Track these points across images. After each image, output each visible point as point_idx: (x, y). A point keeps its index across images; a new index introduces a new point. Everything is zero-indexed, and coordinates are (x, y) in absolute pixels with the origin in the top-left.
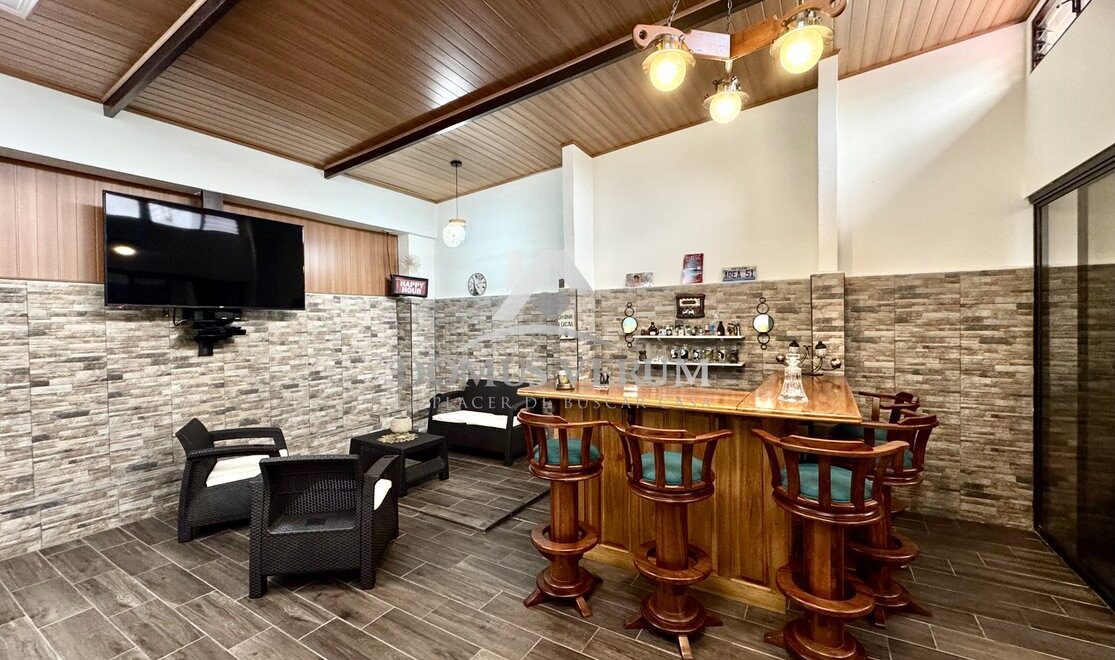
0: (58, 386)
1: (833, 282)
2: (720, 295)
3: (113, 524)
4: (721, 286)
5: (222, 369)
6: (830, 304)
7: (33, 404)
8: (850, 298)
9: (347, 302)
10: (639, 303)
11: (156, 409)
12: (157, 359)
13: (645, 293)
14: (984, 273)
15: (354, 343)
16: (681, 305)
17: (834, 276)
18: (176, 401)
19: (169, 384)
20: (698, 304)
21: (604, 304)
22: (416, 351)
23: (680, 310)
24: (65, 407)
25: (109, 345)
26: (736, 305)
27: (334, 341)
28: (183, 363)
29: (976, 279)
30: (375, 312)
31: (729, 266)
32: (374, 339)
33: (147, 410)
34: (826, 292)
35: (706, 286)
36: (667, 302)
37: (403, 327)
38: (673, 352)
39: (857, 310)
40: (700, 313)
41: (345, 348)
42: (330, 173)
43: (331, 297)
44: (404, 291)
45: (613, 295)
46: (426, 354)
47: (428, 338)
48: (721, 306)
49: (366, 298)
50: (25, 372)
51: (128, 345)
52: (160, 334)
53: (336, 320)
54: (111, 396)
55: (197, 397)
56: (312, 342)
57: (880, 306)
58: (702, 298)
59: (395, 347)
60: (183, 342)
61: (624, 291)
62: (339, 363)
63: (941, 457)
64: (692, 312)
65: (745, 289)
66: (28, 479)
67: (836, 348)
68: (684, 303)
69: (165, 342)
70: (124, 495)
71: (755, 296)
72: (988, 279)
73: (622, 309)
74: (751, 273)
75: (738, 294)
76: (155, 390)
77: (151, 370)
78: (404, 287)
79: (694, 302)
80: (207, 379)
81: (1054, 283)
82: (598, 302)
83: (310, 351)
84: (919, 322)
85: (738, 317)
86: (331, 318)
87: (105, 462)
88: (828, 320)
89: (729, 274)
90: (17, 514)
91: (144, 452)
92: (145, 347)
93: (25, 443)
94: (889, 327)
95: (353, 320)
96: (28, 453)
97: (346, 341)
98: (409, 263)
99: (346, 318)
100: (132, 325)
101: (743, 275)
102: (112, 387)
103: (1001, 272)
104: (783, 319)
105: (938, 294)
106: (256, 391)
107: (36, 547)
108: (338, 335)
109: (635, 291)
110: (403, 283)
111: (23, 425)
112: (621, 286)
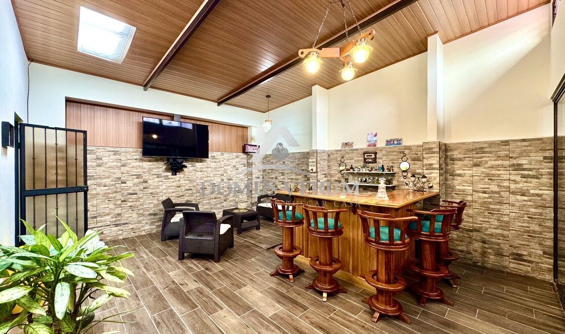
0: (129, 184)
1: (434, 146)
2: (384, 152)
3: (143, 233)
4: (384, 148)
5: (179, 180)
6: (432, 157)
7: (122, 190)
8: (449, 154)
9: (226, 155)
10: (347, 156)
11: (157, 194)
12: (159, 176)
13: (350, 152)
14: (524, 140)
15: (229, 172)
16: (366, 157)
17: (434, 143)
18: (164, 191)
19: (162, 185)
20: (373, 157)
21: (331, 156)
22: (254, 176)
23: (365, 159)
24: (131, 191)
25: (144, 170)
26: (391, 157)
27: (221, 171)
28: (167, 177)
29: (519, 143)
30: (238, 160)
31: (389, 139)
32: (237, 171)
33: (155, 194)
34: (430, 151)
35: (378, 148)
36: (359, 156)
37: (249, 165)
38: (360, 179)
39: (453, 160)
40: (375, 161)
41: (225, 174)
42: (219, 104)
43: (220, 153)
44: (250, 151)
45: (335, 152)
46: (259, 178)
47: (259, 171)
48: (384, 158)
49: (234, 154)
50: (120, 178)
51: (150, 170)
52: (159, 167)
53: (222, 163)
54: (144, 188)
55: (171, 191)
56: (212, 171)
57: (465, 158)
58: (376, 154)
59: (246, 174)
60: (167, 170)
61: (340, 151)
62: (222, 180)
63: (498, 238)
64: (371, 160)
65: (396, 149)
66: (119, 215)
67: (435, 178)
68: (367, 156)
69: (161, 170)
70: (147, 223)
71: (401, 153)
72: (526, 143)
73: (339, 159)
74: (399, 141)
75: (393, 152)
76: (157, 187)
77: (157, 180)
78: (249, 149)
79: (372, 156)
80: (174, 184)
82: (329, 156)
83: (212, 175)
84: (486, 166)
85: (393, 163)
86: (220, 162)
87: (141, 211)
88: (431, 165)
89: (389, 142)
90: (117, 225)
91: (153, 209)
92: (155, 171)
93: (119, 202)
94: (470, 169)
95: (229, 163)
96: (120, 206)
97: (225, 171)
98: (252, 139)
99: (226, 162)
100: (151, 163)
101: (396, 142)
102: (145, 185)
103: (534, 140)
104: (414, 164)
105: (497, 151)
106: (191, 190)
107: (121, 237)
108: (223, 169)
109: (345, 150)
110: (249, 147)
111: (119, 196)
112: (339, 148)
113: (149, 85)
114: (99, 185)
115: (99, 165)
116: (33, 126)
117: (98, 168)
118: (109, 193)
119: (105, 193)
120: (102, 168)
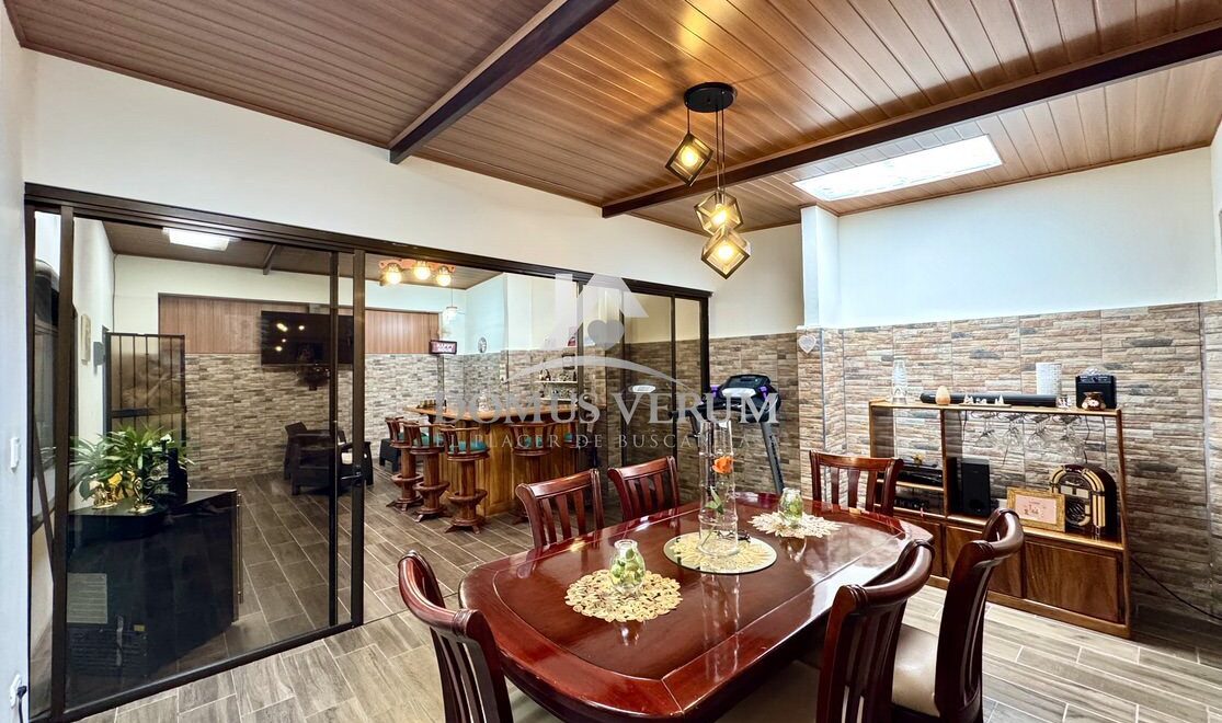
0: (246, 403)
3: (265, 471)
5: (321, 398)
7: (235, 411)
9: (400, 359)
11: (287, 417)
12: (289, 391)
15: (405, 384)
18: (299, 413)
19: (293, 405)
22: (447, 390)
24: (247, 413)
25: (267, 384)
27: (391, 383)
28: (301, 394)
30: (420, 365)
32: (420, 382)
33: (283, 417)
37: (440, 372)
41: (398, 388)
43: (389, 356)
44: (439, 350)
45: (537, 353)
46: (456, 392)
47: (457, 381)
49: (414, 356)
50: (231, 396)
51: (275, 385)
52: (289, 379)
53: (393, 370)
54: (267, 409)
55: (307, 412)
59: (436, 387)
60: (300, 383)
61: (542, 351)
62: (394, 396)
66: (231, 445)
69: (292, 383)
70: (270, 458)
76: (287, 408)
77: (286, 397)
78: (439, 348)
80: (313, 403)
81: (711, 349)
83: (375, 389)
86: (389, 369)
87: (263, 442)
90: (226, 460)
91: (281, 439)
92: (283, 385)
93: (231, 428)
95: (404, 370)
96: (232, 434)
97: (399, 383)
98: (443, 332)
99: (399, 369)
100: (277, 374)
102: (268, 405)
107: (233, 476)
108: (394, 380)
109: (547, 351)
110: (438, 345)
111: (230, 420)
112: (541, 347)
113: (270, 267)
114: (203, 405)
115: (203, 379)
116: (120, 335)
117: (201, 383)
118: (217, 416)
119: (212, 416)
120: (207, 383)
